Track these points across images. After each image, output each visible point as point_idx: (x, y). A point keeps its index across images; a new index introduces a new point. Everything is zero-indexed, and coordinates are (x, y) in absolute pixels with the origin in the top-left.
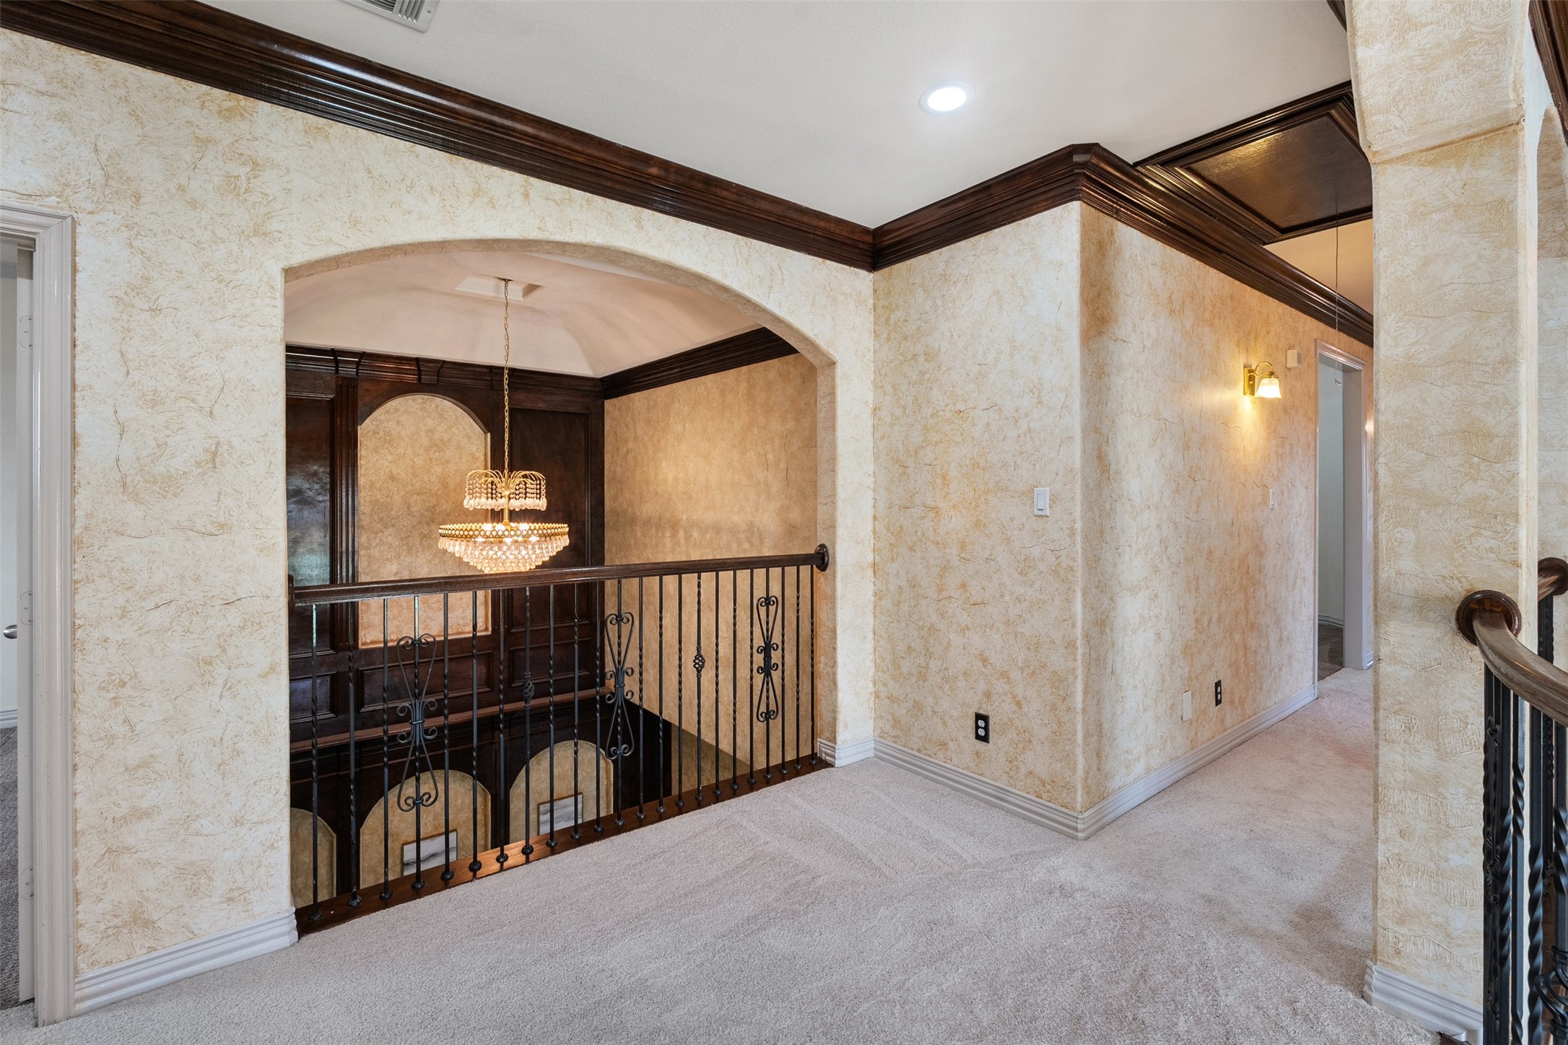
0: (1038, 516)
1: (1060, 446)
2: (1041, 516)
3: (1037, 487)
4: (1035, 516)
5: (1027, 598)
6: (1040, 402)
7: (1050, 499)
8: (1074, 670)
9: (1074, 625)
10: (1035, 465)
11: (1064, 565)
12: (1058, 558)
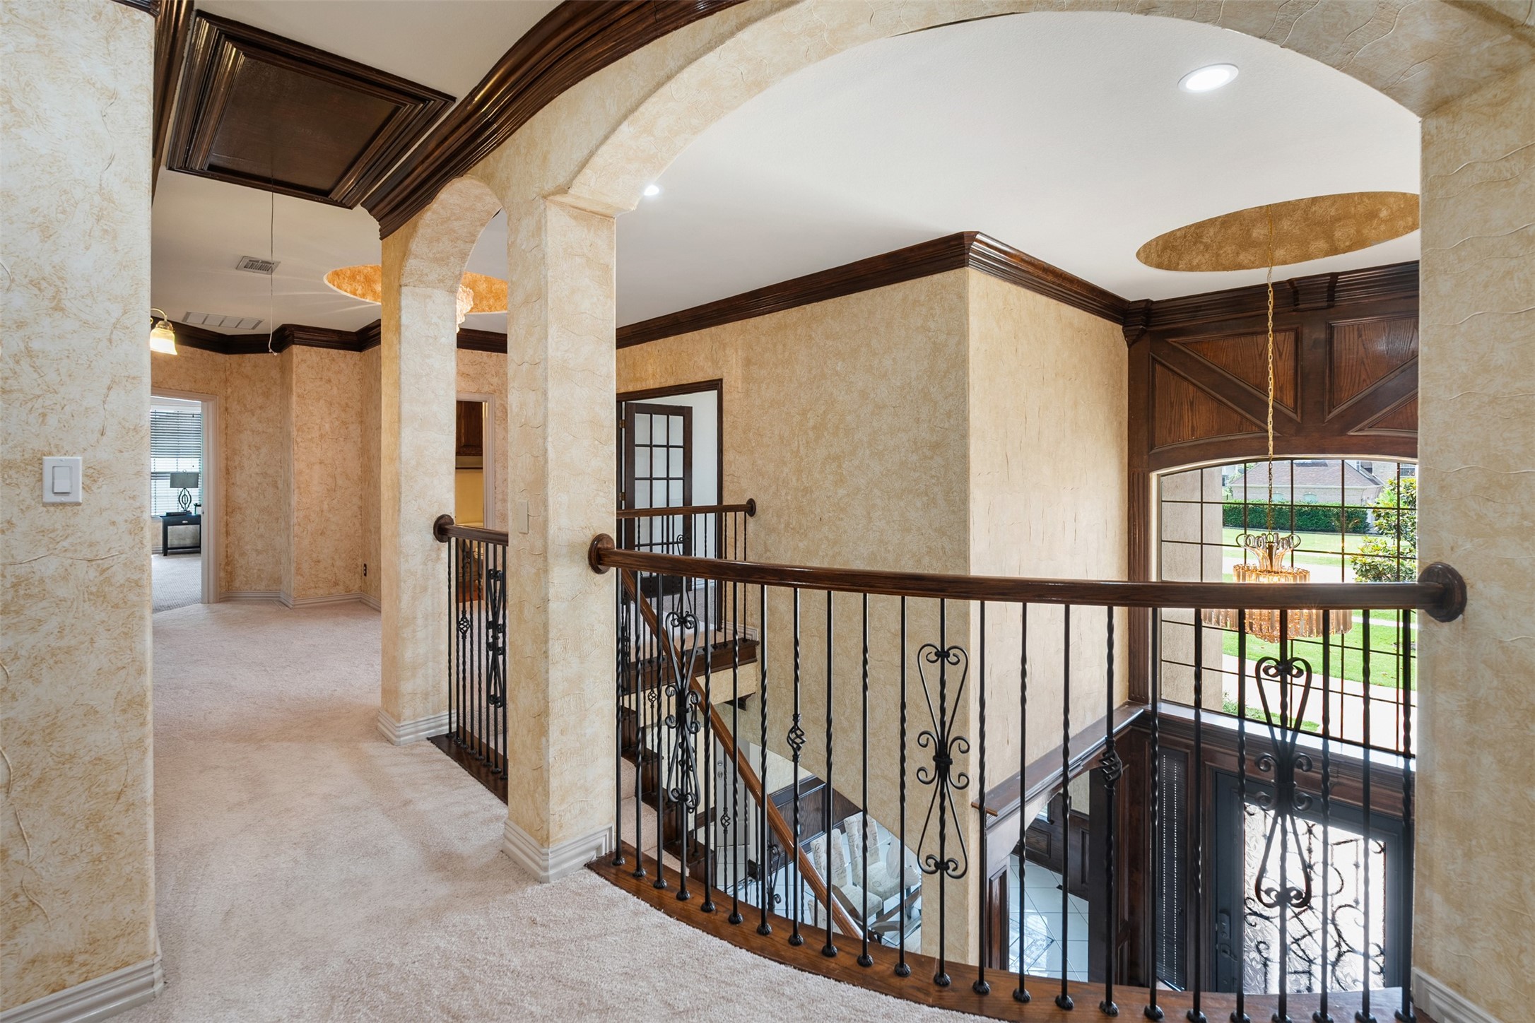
0: (53, 504)
1: (109, 388)
2: (63, 504)
3: (50, 454)
4: (45, 505)
5: (23, 652)
6: (58, 308)
7: (85, 475)
8: (141, 740)
9: (141, 671)
10: (44, 415)
11: (120, 578)
12: (104, 571)
